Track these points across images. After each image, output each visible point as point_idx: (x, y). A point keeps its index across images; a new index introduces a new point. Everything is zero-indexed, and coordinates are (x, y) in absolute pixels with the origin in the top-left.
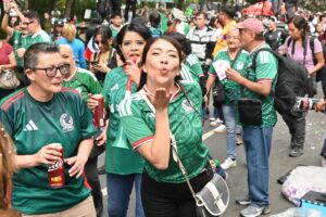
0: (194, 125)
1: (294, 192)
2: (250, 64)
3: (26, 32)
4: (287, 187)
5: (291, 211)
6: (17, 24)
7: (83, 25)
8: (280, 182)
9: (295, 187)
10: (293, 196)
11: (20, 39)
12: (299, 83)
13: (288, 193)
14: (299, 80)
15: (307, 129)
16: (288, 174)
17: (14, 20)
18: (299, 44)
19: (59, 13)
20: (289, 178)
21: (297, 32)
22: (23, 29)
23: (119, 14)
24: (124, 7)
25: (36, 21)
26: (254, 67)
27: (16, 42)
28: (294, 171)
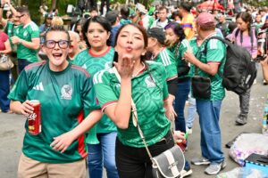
0: (153, 97)
1: (239, 154)
2: (203, 49)
3: (18, 23)
4: (234, 151)
5: (237, 170)
6: (11, 17)
7: (66, 17)
8: (228, 146)
9: (240, 150)
10: (238, 158)
11: (13, 29)
12: (243, 66)
13: (234, 156)
14: (243, 63)
15: (250, 103)
16: (235, 140)
17: (9, 13)
18: (245, 34)
19: (46, 8)
20: (235, 143)
21: (244, 25)
22: (16, 21)
23: (95, 9)
24: (99, 3)
25: (26, 14)
26: (205, 52)
27: (9, 31)
28: (239, 138)
